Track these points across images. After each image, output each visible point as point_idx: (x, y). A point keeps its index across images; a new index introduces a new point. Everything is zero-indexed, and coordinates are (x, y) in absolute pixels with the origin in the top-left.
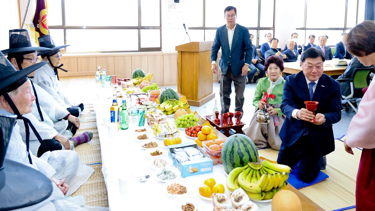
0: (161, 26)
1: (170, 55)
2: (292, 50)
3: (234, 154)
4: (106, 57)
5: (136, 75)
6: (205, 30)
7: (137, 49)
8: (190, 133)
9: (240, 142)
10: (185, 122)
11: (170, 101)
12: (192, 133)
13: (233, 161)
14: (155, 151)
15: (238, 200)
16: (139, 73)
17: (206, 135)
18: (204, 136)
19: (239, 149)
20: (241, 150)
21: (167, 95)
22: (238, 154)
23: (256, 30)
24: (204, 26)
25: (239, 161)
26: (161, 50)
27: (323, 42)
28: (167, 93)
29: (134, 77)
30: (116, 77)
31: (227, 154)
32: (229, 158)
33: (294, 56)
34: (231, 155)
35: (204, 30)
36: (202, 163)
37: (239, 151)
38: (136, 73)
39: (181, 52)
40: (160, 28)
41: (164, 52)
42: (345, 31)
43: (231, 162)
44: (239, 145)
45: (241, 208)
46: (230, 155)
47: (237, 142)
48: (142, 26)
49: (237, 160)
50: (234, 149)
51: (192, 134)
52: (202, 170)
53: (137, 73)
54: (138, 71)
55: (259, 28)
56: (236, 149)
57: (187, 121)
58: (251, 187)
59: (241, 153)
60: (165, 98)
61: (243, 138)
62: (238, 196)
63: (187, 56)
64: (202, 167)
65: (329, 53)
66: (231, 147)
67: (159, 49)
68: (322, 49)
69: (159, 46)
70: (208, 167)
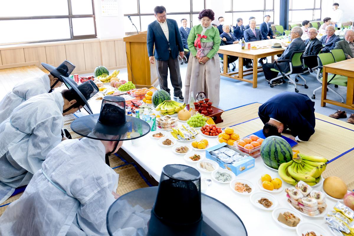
0: (94, 14)
1: (107, 41)
2: (228, 33)
3: (278, 153)
4: (36, 47)
5: (100, 73)
6: (141, 16)
7: (69, 37)
8: (208, 133)
9: (280, 144)
10: (196, 123)
11: (167, 102)
12: (210, 132)
13: (278, 158)
14: (194, 155)
15: (305, 190)
16: (103, 70)
17: (230, 135)
18: (228, 136)
19: (282, 149)
20: (283, 149)
21: (162, 97)
22: (282, 152)
23: (189, 15)
24: (140, 13)
25: (283, 158)
26: (97, 37)
27: (253, 25)
28: (161, 95)
29: (98, 74)
30: (78, 75)
31: (271, 154)
32: (274, 156)
33: (230, 39)
34: (276, 154)
35: (139, 17)
36: (248, 162)
37: (282, 150)
38: (99, 70)
39: (130, 42)
40: (93, 16)
41: (101, 39)
42: (264, 12)
43: (275, 159)
44: (280, 147)
45: (310, 196)
46: (274, 154)
47: (278, 143)
48: (73, 14)
49: (281, 157)
50: (277, 150)
51: (211, 134)
52: (248, 167)
53: (101, 70)
54: (101, 68)
55: (191, 13)
56: (279, 149)
57: (197, 121)
58: (306, 178)
59: (284, 152)
60: (160, 100)
61: (281, 140)
62: (303, 187)
63: (136, 47)
64: (248, 165)
65: (259, 35)
66: (274, 148)
67: (94, 36)
68: (253, 31)
69: (94, 33)
70: (252, 164)
